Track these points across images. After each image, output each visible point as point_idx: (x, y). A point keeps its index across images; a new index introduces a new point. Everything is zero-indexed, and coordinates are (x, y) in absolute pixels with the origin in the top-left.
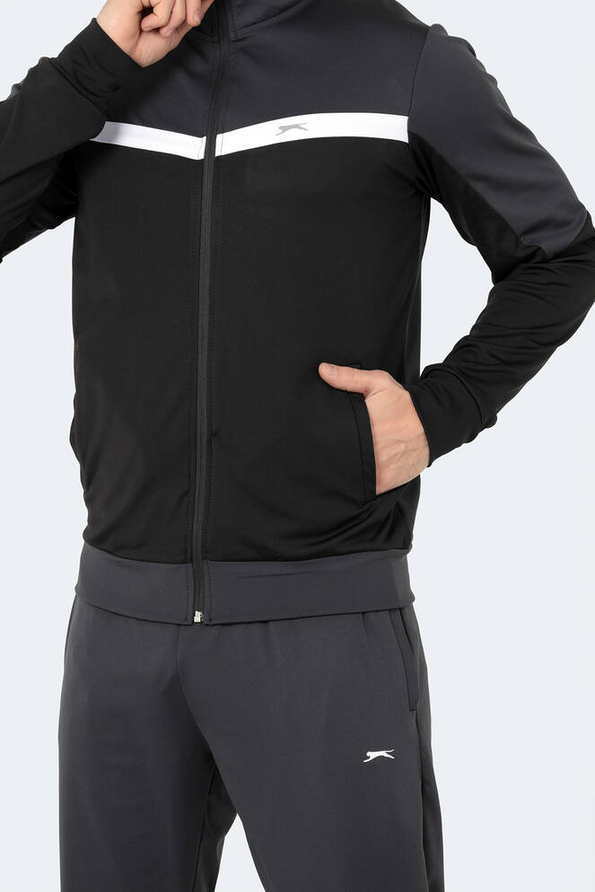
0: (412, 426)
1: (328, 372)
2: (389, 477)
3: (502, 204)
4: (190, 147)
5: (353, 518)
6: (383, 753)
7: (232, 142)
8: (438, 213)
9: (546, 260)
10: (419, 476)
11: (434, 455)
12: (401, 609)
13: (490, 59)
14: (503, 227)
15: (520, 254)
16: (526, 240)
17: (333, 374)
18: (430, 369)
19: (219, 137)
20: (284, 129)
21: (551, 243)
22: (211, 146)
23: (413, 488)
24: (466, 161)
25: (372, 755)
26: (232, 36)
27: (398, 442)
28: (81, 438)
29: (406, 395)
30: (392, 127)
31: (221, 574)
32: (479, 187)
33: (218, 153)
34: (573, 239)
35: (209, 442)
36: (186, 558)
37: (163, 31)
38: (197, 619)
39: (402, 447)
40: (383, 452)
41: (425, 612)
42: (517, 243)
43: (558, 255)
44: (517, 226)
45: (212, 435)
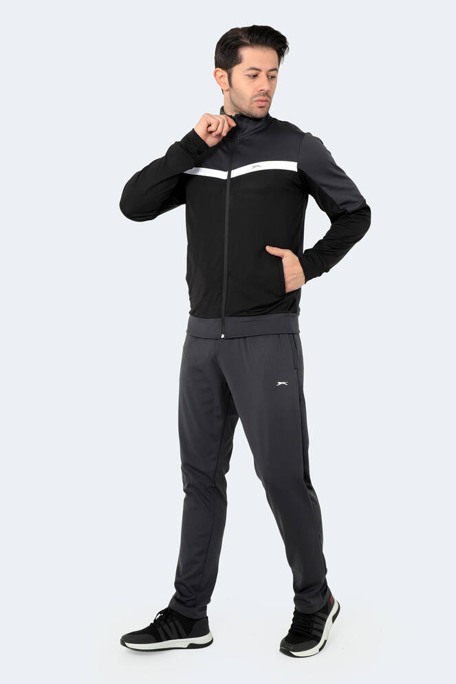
0: (299, 269)
1: (269, 249)
2: (290, 287)
3: (332, 194)
4: (222, 175)
5: (278, 302)
6: (284, 383)
7: (236, 173)
8: (311, 199)
9: (349, 214)
10: (300, 289)
11: (307, 280)
12: (293, 334)
13: (328, 145)
14: (333, 203)
15: (339, 212)
16: (341, 207)
17: (271, 250)
18: (306, 251)
19: (232, 171)
20: (254, 167)
21: (350, 208)
22: (229, 175)
23: (298, 292)
24: (319, 179)
25: (280, 383)
26: (238, 139)
27: (294, 274)
28: (189, 278)
29: (297, 258)
30: (292, 166)
31: (230, 321)
32: (324, 189)
33: (232, 177)
34: (359, 206)
35: (228, 276)
36: (219, 316)
37: (213, 133)
38: (223, 336)
39: (295, 276)
40: (288, 277)
41: (303, 336)
42: (338, 208)
43: (353, 212)
44: (338, 203)
45: (228, 273)
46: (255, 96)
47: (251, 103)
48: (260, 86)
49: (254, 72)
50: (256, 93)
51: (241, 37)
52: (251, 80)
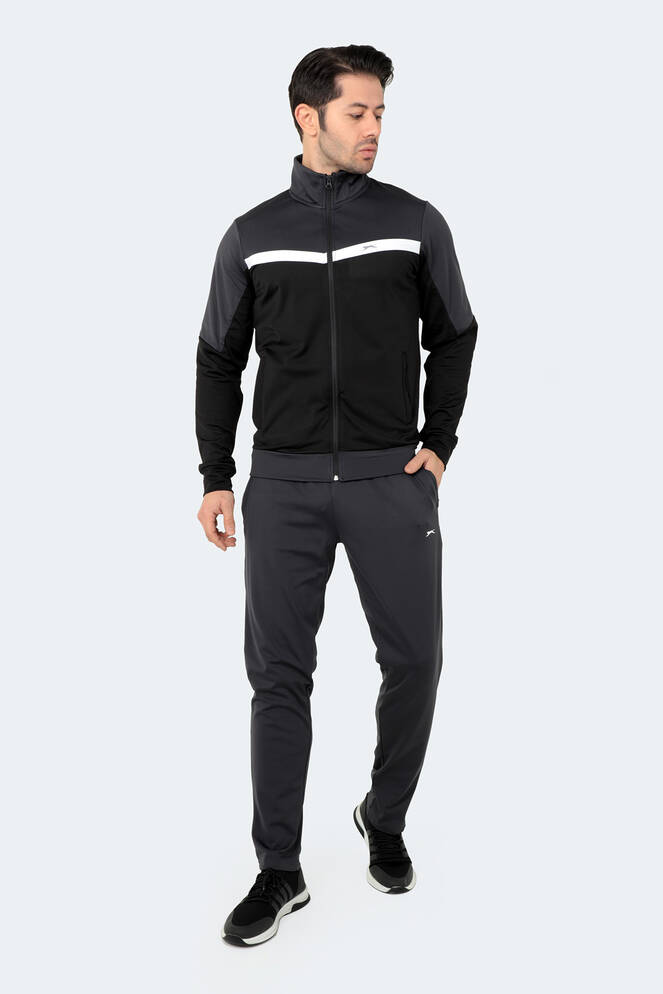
19: (333, 253)
20: (366, 248)
25: (429, 533)
33: (334, 260)
36: (330, 451)
38: (336, 478)
46: (361, 144)
47: (355, 154)
48: (368, 130)
49: (357, 111)
50: (361, 139)
51: (337, 61)
52: (354, 122)
